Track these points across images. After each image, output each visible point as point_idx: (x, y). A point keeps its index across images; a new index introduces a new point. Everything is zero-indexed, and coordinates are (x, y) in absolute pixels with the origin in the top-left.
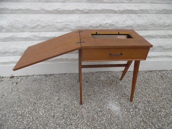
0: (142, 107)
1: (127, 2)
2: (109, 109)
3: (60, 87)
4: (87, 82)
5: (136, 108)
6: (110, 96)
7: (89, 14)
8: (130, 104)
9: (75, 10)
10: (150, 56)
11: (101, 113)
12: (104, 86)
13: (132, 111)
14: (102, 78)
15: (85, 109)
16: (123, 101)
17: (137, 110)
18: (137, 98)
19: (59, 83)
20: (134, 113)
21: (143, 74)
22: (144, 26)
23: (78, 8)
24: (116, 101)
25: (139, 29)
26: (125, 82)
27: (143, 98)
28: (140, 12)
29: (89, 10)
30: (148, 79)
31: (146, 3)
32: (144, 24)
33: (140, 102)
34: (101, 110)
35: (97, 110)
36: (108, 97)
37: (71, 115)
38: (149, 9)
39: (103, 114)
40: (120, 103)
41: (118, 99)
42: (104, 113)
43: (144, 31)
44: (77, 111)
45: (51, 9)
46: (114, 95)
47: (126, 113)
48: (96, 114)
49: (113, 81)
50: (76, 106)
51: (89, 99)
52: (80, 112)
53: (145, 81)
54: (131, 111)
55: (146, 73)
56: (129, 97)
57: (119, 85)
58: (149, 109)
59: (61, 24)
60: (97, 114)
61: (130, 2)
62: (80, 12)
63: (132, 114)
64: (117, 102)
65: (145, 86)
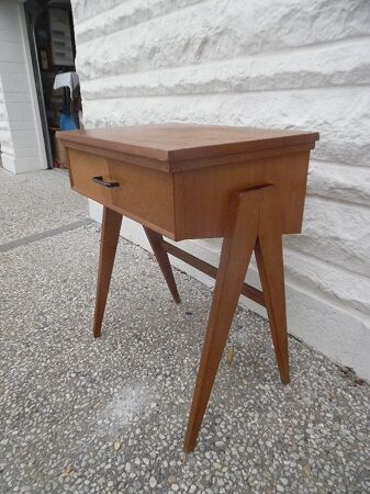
2: (109, 395)
3: (133, 286)
4: (189, 314)
6: (173, 379)
8: (172, 448)
11: (83, 383)
13: (135, 468)
15: (85, 349)
17: (153, 483)
18: (226, 470)
19: (142, 279)
24: (158, 400)
26: (289, 398)
33: (209, 485)
35: (92, 371)
36: (160, 378)
37: (56, 334)
39: (85, 387)
40: (155, 416)
42: (89, 390)
44: (72, 339)
46: (183, 388)
48: (77, 373)
49: (252, 363)
51: (124, 341)
52: (69, 344)
54: (138, 462)
57: (251, 386)
60: (77, 377)
63: (124, 471)
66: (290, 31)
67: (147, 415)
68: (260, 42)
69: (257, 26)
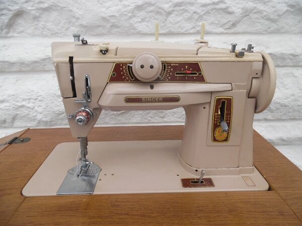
1: (221, 30)
9: (44, 60)
22: (286, 106)
25: (270, 117)
31: (287, 32)
32: (285, 102)
38: (299, 51)
43: (289, 125)
61: (232, 31)
66: (143, 20)
68: (109, 25)
69: (103, 10)
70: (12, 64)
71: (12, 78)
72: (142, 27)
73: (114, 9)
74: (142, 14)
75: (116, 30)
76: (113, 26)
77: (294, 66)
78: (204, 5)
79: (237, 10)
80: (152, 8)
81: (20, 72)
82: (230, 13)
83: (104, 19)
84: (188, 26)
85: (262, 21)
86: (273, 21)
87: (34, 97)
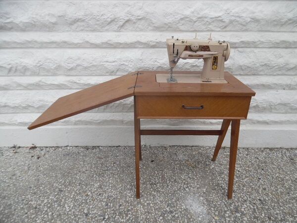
0: (249, 210)
1: (219, 29)
2: (186, 210)
3: (106, 167)
4: (152, 161)
5: (237, 211)
6: (191, 186)
7: (157, 49)
8: (226, 203)
9: (136, 42)
10: (268, 121)
11: (170, 216)
12: (181, 170)
13: (229, 217)
14: (181, 157)
15: (144, 206)
16: (213, 196)
17: (239, 215)
18: (242, 194)
19: (105, 161)
20: (232, 219)
21: (257, 152)
22: (250, 67)
23: (139, 39)
24: (200, 196)
25: (242, 73)
26: (221, 165)
27: (252, 194)
28: (243, 46)
29: (157, 43)
30: (265, 162)
31: (251, 31)
32: (250, 65)
33: (245, 201)
34: (172, 209)
35: (165, 210)
36: (187, 189)
37: (117, 214)
38: (256, 40)
39: (174, 216)
40: (207, 200)
41: (204, 193)
42: (177, 216)
43: (252, 77)
44: (129, 208)
45: (98, 41)
46: (198, 186)
47: (216, 218)
48: (161, 216)
49: (198, 162)
50: (128, 199)
51: (152, 189)
52: (133, 211)
53: (258, 165)
54: (227, 215)
55: (262, 151)
56: (225, 191)
57: (209, 169)
58: (262, 215)
59: (113, 64)
60: (164, 217)
61: (224, 30)
62: (142, 46)
63: (229, 221)
64: (202, 198)
65: (257, 173)
66: (183, 25)
67: (206, 203)
68: (167, 27)
69: (166, 20)
70: (121, 44)
71: (119, 50)
72: (182, 28)
73: (171, 19)
74: (183, 22)
75: (170, 29)
76: (169, 27)
77: (255, 47)
78: (212, 18)
79: (227, 20)
80: (188, 19)
81: (123, 48)
82: (224, 22)
83: (165, 24)
84: (203, 27)
85: (239, 25)
86: (244, 25)
87: (129, 60)
